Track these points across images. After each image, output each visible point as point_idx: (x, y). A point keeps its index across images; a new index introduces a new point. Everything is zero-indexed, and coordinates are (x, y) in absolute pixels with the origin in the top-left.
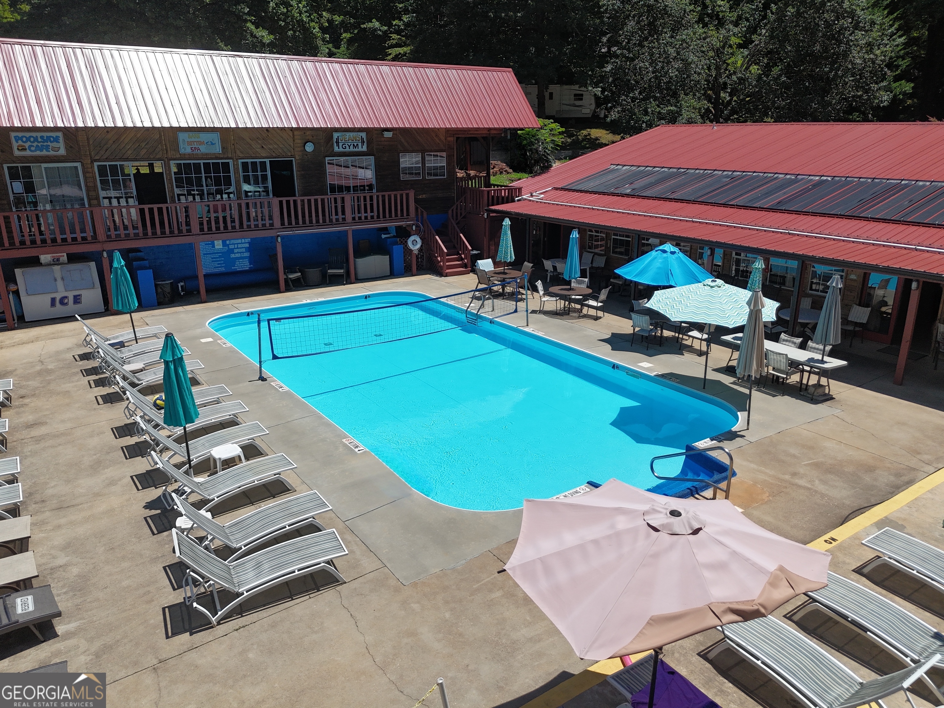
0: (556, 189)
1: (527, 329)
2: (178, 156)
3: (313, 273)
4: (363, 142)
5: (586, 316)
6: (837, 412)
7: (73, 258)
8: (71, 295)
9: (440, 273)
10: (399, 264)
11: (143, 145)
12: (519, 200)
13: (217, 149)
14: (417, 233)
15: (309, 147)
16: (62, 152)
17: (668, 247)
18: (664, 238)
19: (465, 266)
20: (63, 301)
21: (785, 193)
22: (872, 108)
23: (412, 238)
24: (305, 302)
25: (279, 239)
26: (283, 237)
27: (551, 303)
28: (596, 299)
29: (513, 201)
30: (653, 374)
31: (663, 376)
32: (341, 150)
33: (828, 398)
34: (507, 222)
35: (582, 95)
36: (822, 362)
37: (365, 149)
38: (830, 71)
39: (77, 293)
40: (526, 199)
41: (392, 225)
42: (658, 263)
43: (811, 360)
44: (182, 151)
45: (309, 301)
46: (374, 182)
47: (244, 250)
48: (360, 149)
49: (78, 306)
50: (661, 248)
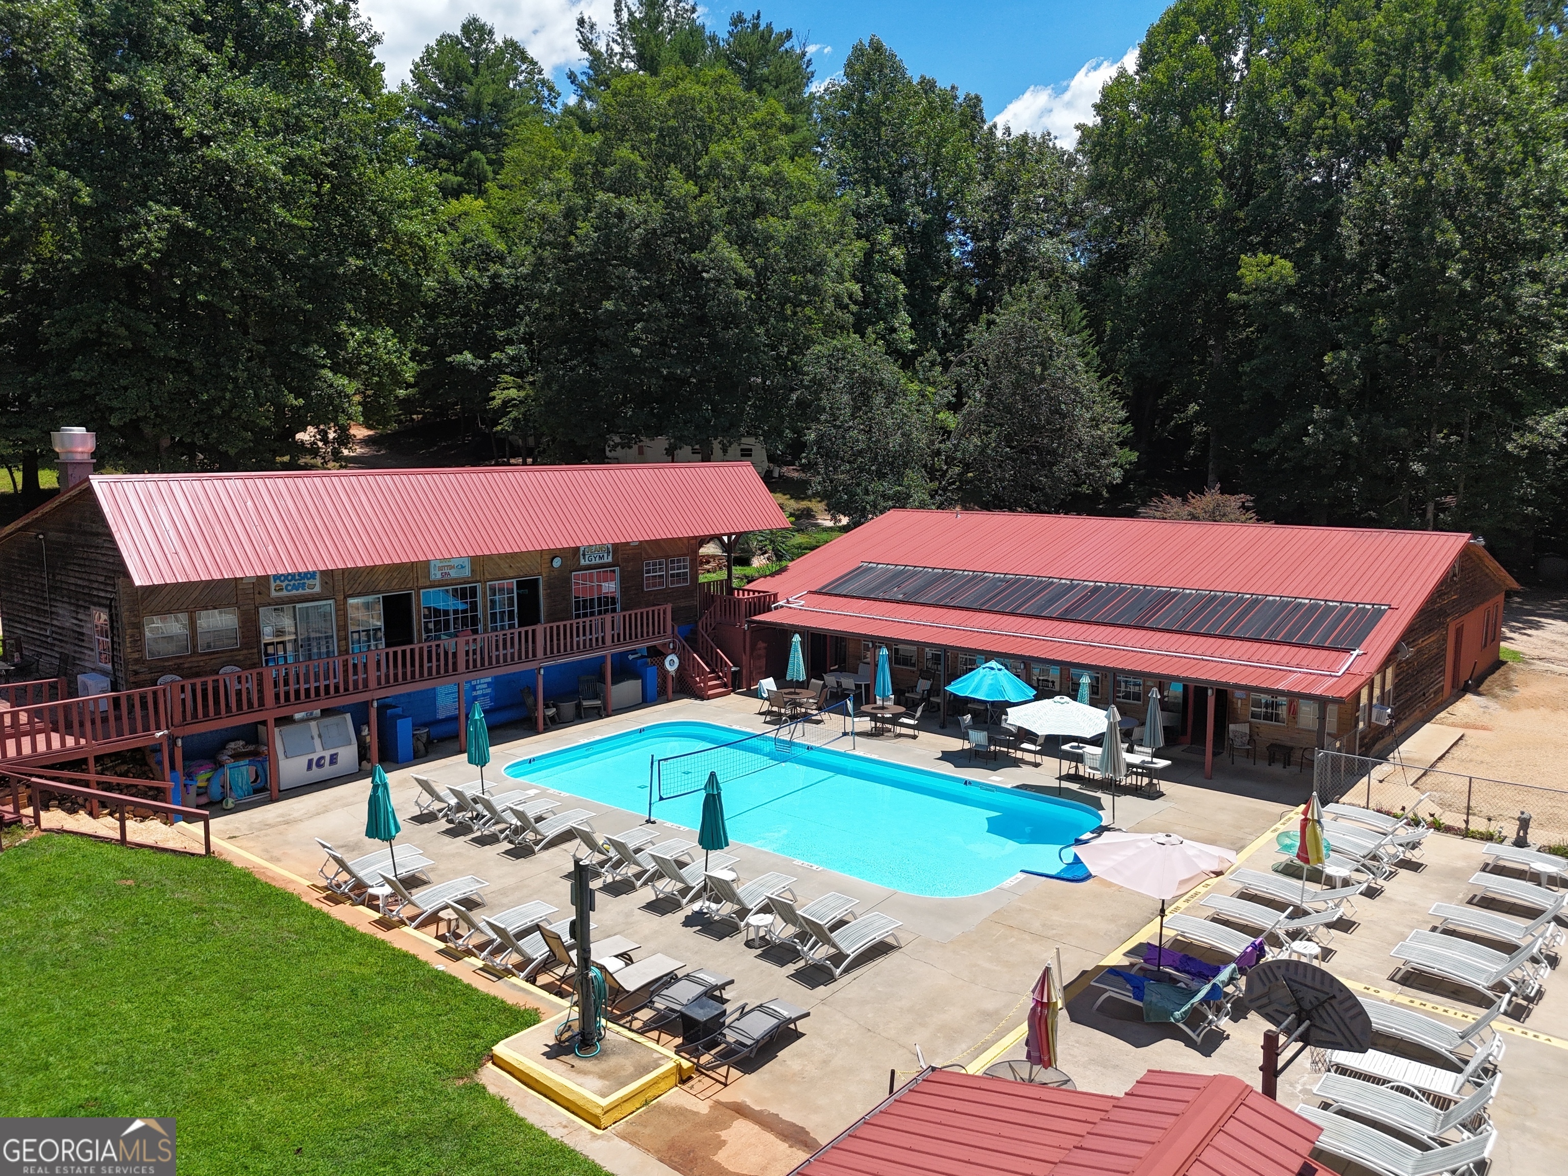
0: (810, 592)
1: (856, 753)
2: (428, 584)
3: (568, 707)
4: (608, 553)
5: (900, 735)
6: (1172, 804)
7: (326, 713)
8: (327, 754)
9: (701, 696)
10: (652, 690)
11: (395, 574)
12: (776, 608)
13: (467, 572)
14: (674, 651)
15: (557, 563)
16: (317, 589)
17: (993, 664)
18: (989, 656)
19: (725, 685)
20: (319, 764)
21: (1067, 600)
22: (1107, 487)
23: (669, 658)
24: (582, 742)
25: (542, 672)
26: (546, 668)
27: (865, 724)
28: (912, 717)
29: (769, 610)
30: (1009, 786)
31: (1018, 787)
32: (587, 562)
33: (1162, 795)
34: (797, 638)
35: (751, 450)
36: (1152, 763)
37: (610, 559)
38: (1059, 447)
39: (333, 751)
40: (782, 607)
41: (642, 646)
42: (988, 681)
43: (1143, 762)
44: (433, 577)
45: (586, 741)
46: (618, 595)
47: (485, 686)
48: (606, 560)
49: (333, 767)
50: (988, 665)
